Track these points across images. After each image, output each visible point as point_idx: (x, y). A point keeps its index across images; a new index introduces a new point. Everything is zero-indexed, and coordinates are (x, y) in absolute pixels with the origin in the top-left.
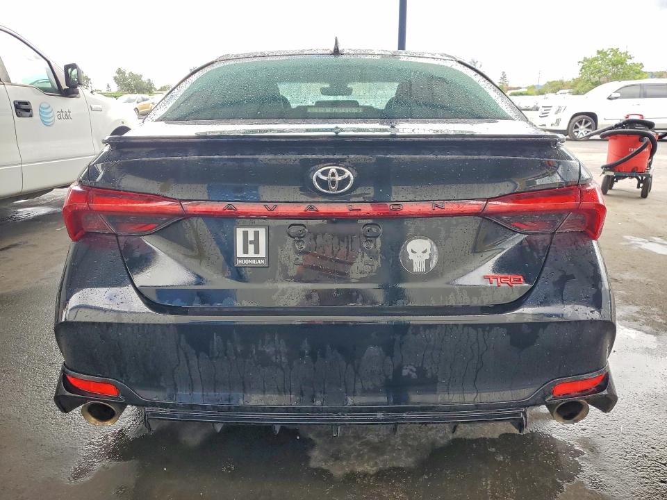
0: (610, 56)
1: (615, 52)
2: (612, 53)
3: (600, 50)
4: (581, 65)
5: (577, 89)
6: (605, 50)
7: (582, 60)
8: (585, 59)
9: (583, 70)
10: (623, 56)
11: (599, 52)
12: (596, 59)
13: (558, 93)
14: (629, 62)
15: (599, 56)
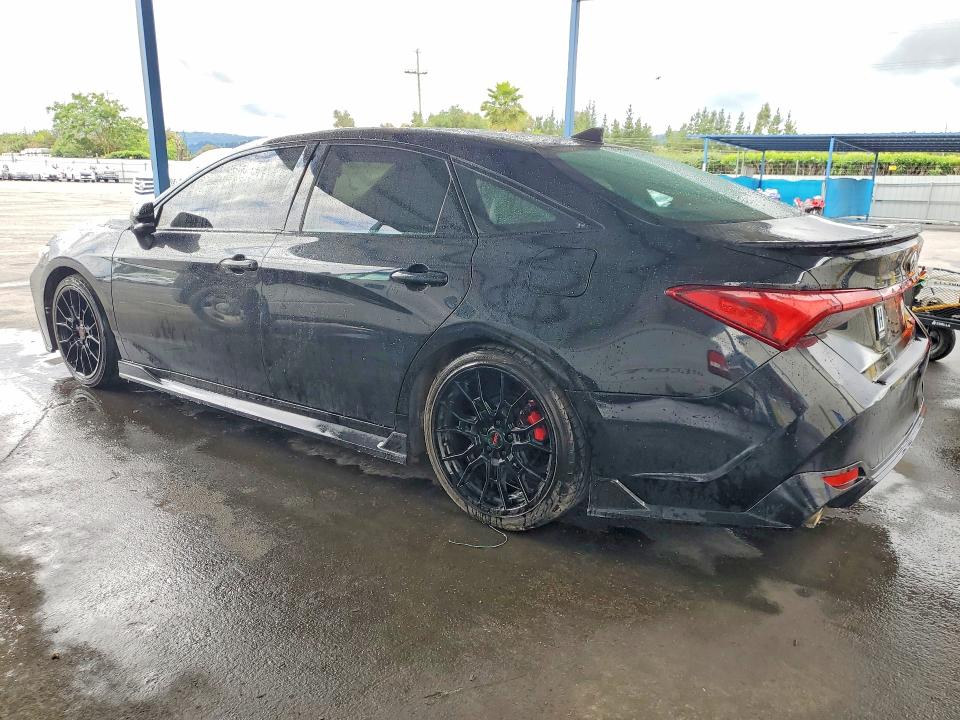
0: (93, 104)
1: (100, 99)
2: (95, 100)
3: (77, 93)
4: (53, 113)
5: (57, 148)
6: (85, 95)
7: (52, 105)
8: (57, 105)
9: (58, 121)
10: (112, 105)
11: (75, 97)
12: (72, 106)
13: (22, 152)
14: (122, 114)
15: (77, 102)
